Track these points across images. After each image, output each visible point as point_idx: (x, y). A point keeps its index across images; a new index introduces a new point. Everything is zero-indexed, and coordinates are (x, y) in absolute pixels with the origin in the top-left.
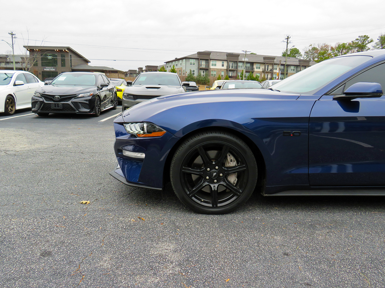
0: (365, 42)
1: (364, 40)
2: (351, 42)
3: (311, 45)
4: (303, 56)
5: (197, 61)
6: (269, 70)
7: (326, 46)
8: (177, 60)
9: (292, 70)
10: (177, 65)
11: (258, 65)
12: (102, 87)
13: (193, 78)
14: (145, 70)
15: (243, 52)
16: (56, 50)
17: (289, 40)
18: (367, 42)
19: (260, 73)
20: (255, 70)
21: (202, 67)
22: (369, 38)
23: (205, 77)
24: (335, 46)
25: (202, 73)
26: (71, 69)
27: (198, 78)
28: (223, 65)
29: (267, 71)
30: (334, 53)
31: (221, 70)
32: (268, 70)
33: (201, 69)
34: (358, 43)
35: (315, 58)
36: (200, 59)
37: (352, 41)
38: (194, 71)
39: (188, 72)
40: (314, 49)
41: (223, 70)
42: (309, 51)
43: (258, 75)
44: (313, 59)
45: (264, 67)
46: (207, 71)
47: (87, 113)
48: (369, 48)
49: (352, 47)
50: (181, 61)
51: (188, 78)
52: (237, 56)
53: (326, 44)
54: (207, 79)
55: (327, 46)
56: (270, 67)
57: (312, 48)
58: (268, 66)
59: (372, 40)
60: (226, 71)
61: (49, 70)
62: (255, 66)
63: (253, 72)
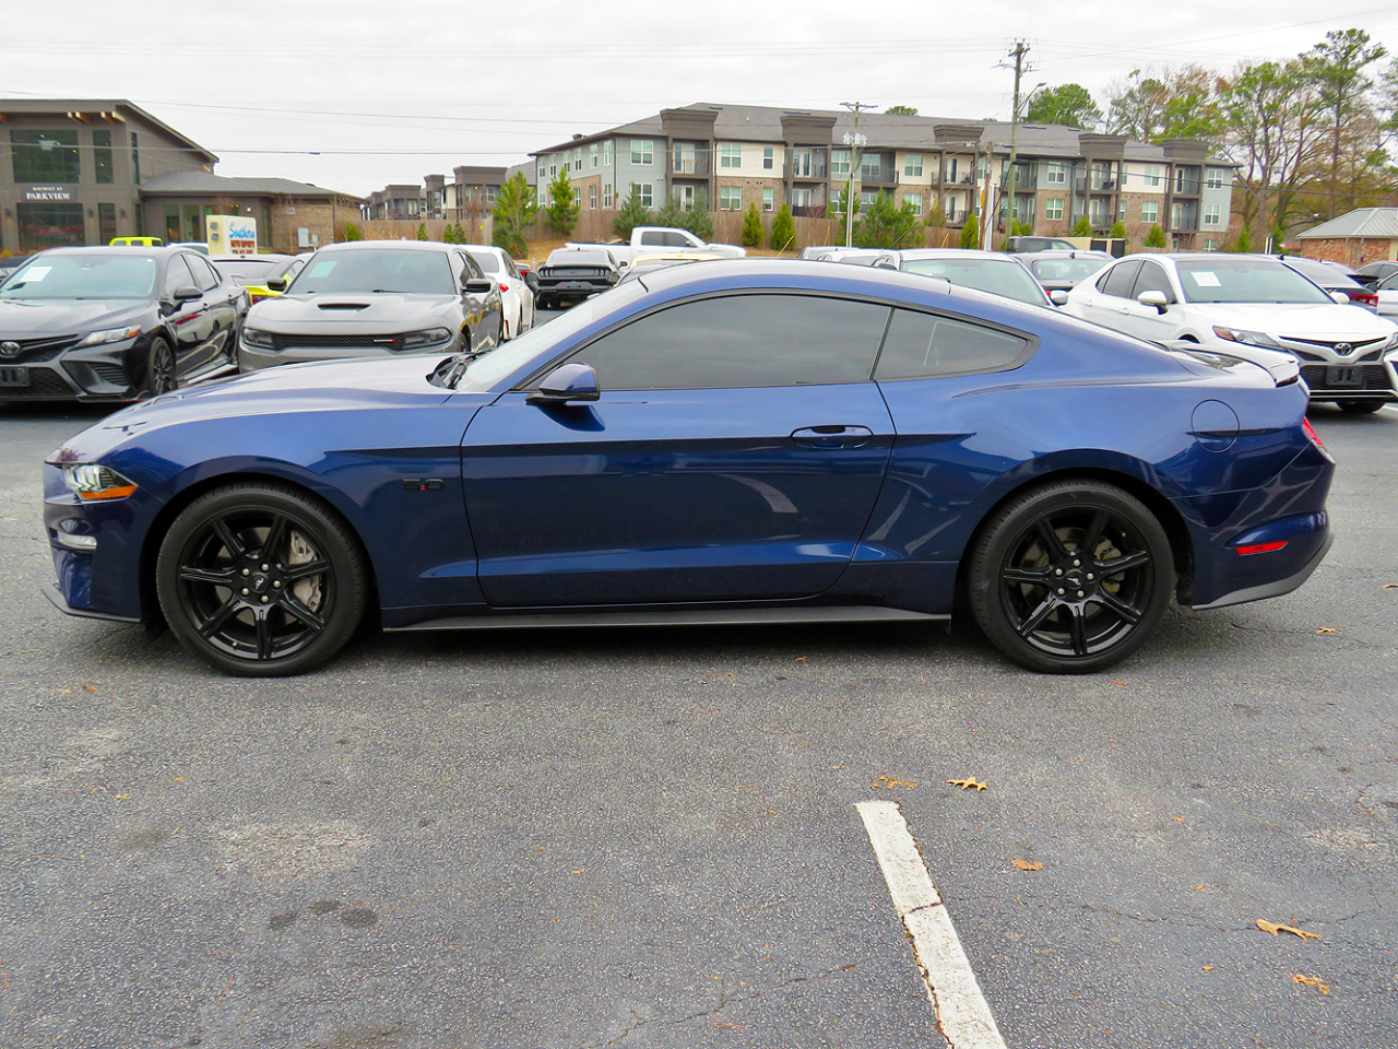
0: (1354, 57)
1: (1351, 48)
2: (1297, 58)
3: (1137, 72)
4: (1105, 118)
5: (661, 147)
6: (959, 178)
7: (1197, 75)
8: (581, 143)
9: (1052, 177)
10: (579, 165)
11: (914, 161)
12: (178, 302)
13: (644, 219)
14: (453, 185)
15: (845, 109)
16: (74, 114)
17: (1025, 59)
18: (1360, 58)
19: (924, 192)
20: (903, 179)
21: (682, 172)
22: (1367, 39)
23: (693, 215)
24: (1232, 76)
25: (683, 198)
26: (136, 193)
27: (664, 217)
28: (768, 164)
29: (949, 182)
30: (1231, 103)
31: (760, 181)
32: (953, 179)
33: (678, 180)
34: (1323, 62)
35: (1155, 124)
36: (675, 140)
37: (1301, 55)
38: (648, 189)
39: (625, 193)
40: (1151, 87)
41: (770, 183)
42: (1131, 94)
43: (915, 200)
44: (1147, 130)
45: (936, 169)
46: (702, 189)
47: (118, 401)
48: (1371, 84)
49: (1300, 76)
50: (594, 147)
51: (623, 218)
52: (826, 122)
53: (1197, 66)
54: (704, 222)
55: (1200, 75)
56: (964, 169)
57: (1143, 83)
58: (955, 162)
59: (1381, 49)
60: (782, 186)
61: (44, 197)
62: (901, 165)
63: (890, 190)
